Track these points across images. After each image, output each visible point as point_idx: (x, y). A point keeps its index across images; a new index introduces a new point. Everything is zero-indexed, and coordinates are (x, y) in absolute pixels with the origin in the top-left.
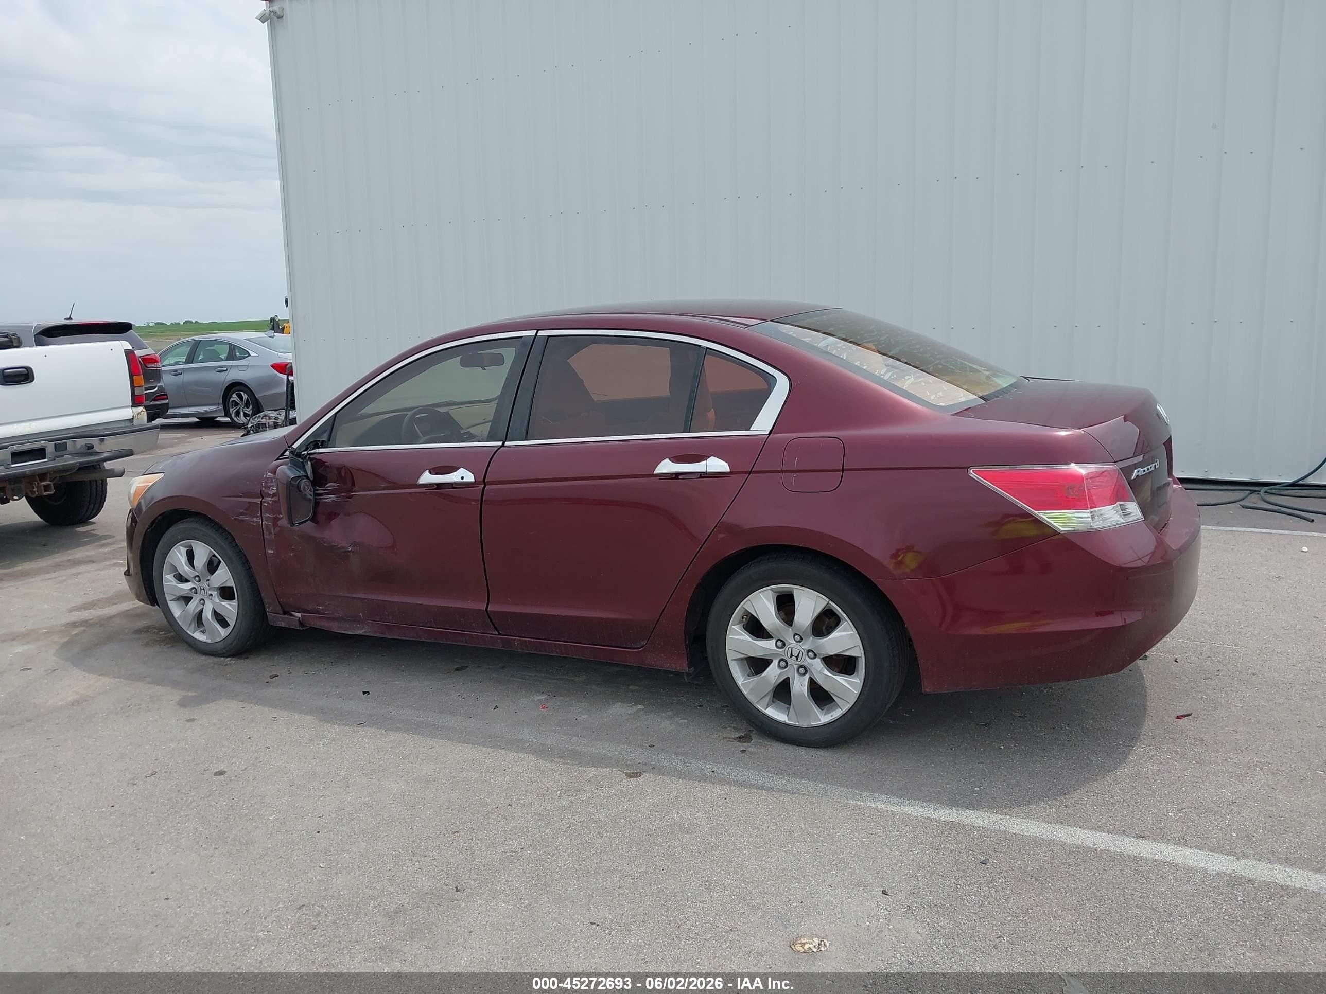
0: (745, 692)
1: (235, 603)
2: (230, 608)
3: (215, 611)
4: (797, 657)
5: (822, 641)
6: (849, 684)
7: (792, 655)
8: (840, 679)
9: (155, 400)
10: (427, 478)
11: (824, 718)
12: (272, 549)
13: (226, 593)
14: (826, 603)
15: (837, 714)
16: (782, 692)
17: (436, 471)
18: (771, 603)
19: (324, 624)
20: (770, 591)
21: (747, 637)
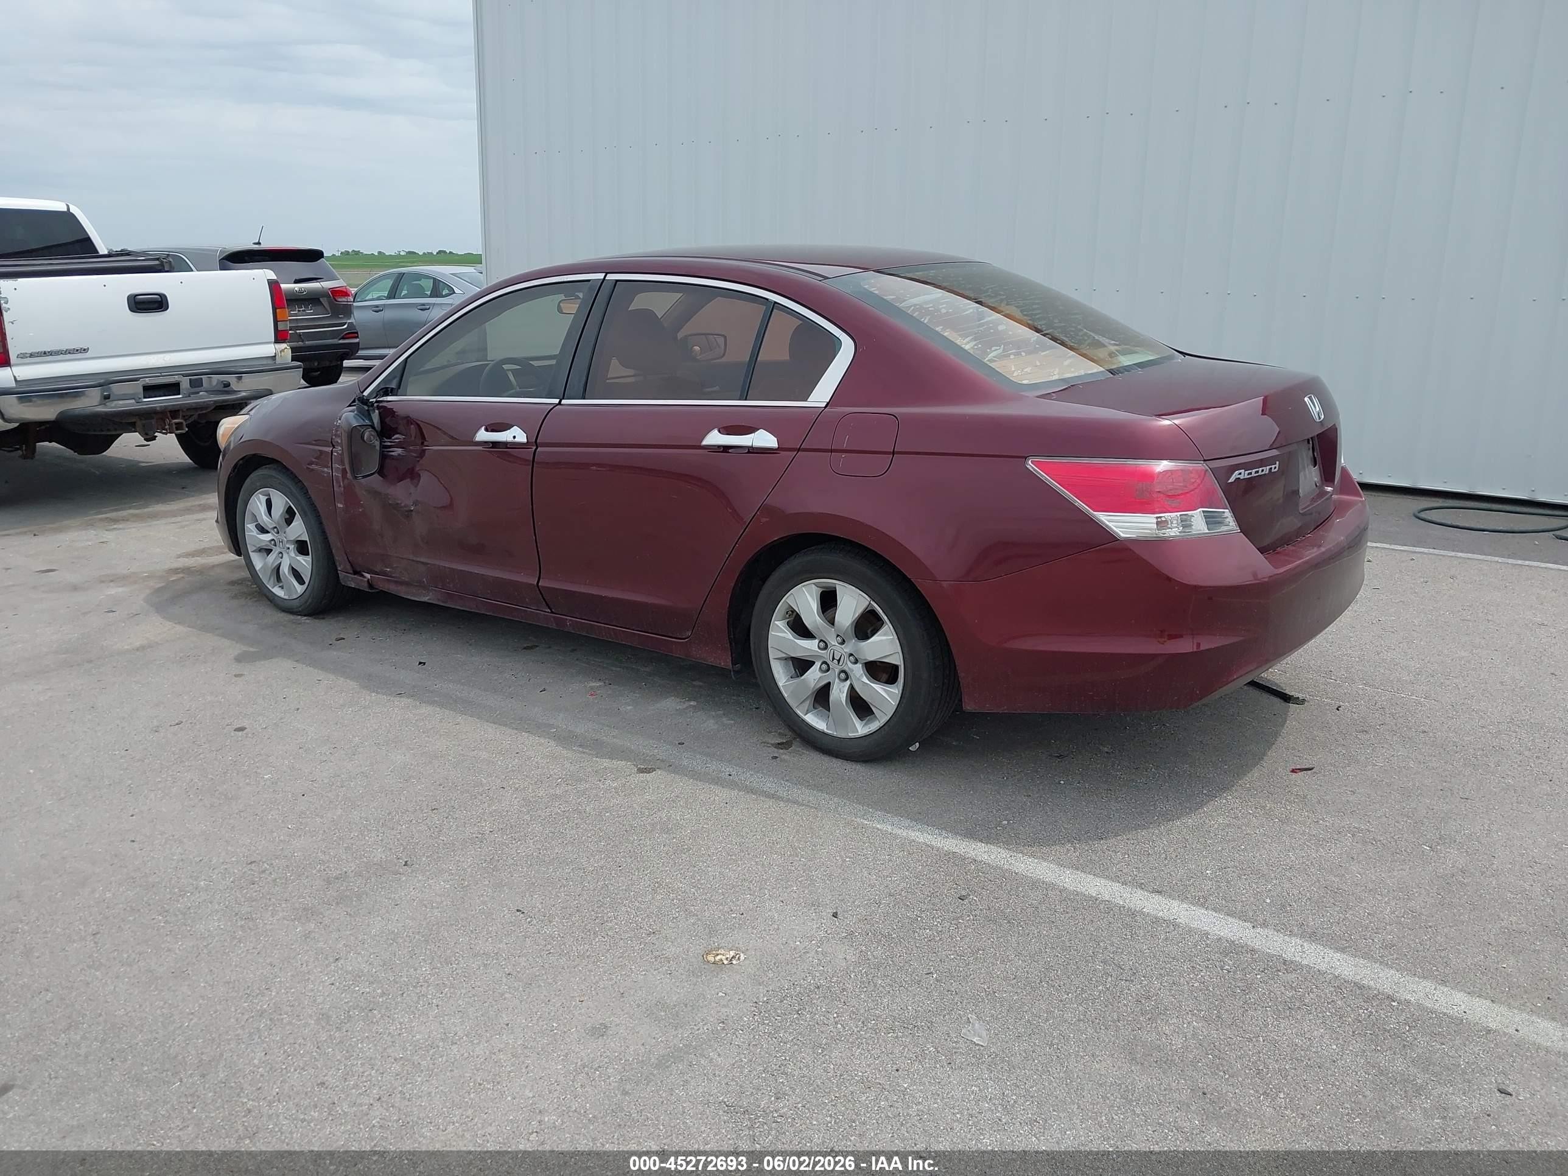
0: (786, 695)
1: (309, 558)
2: (305, 563)
3: (292, 568)
4: (839, 661)
5: (864, 644)
6: (888, 695)
7: (833, 659)
8: (878, 687)
9: (343, 338)
10: (483, 435)
11: (861, 729)
12: (341, 503)
13: (302, 548)
14: (868, 603)
15: (874, 726)
16: (822, 697)
17: (492, 428)
18: (814, 600)
19: (392, 588)
20: (813, 586)
21: (789, 635)
